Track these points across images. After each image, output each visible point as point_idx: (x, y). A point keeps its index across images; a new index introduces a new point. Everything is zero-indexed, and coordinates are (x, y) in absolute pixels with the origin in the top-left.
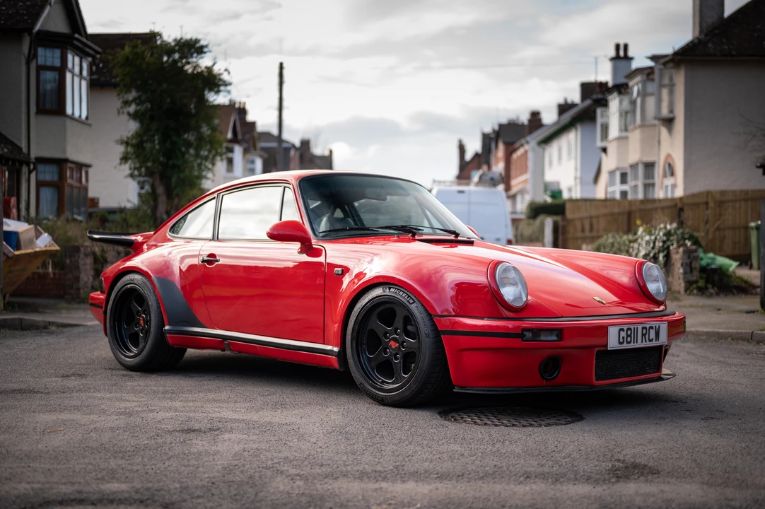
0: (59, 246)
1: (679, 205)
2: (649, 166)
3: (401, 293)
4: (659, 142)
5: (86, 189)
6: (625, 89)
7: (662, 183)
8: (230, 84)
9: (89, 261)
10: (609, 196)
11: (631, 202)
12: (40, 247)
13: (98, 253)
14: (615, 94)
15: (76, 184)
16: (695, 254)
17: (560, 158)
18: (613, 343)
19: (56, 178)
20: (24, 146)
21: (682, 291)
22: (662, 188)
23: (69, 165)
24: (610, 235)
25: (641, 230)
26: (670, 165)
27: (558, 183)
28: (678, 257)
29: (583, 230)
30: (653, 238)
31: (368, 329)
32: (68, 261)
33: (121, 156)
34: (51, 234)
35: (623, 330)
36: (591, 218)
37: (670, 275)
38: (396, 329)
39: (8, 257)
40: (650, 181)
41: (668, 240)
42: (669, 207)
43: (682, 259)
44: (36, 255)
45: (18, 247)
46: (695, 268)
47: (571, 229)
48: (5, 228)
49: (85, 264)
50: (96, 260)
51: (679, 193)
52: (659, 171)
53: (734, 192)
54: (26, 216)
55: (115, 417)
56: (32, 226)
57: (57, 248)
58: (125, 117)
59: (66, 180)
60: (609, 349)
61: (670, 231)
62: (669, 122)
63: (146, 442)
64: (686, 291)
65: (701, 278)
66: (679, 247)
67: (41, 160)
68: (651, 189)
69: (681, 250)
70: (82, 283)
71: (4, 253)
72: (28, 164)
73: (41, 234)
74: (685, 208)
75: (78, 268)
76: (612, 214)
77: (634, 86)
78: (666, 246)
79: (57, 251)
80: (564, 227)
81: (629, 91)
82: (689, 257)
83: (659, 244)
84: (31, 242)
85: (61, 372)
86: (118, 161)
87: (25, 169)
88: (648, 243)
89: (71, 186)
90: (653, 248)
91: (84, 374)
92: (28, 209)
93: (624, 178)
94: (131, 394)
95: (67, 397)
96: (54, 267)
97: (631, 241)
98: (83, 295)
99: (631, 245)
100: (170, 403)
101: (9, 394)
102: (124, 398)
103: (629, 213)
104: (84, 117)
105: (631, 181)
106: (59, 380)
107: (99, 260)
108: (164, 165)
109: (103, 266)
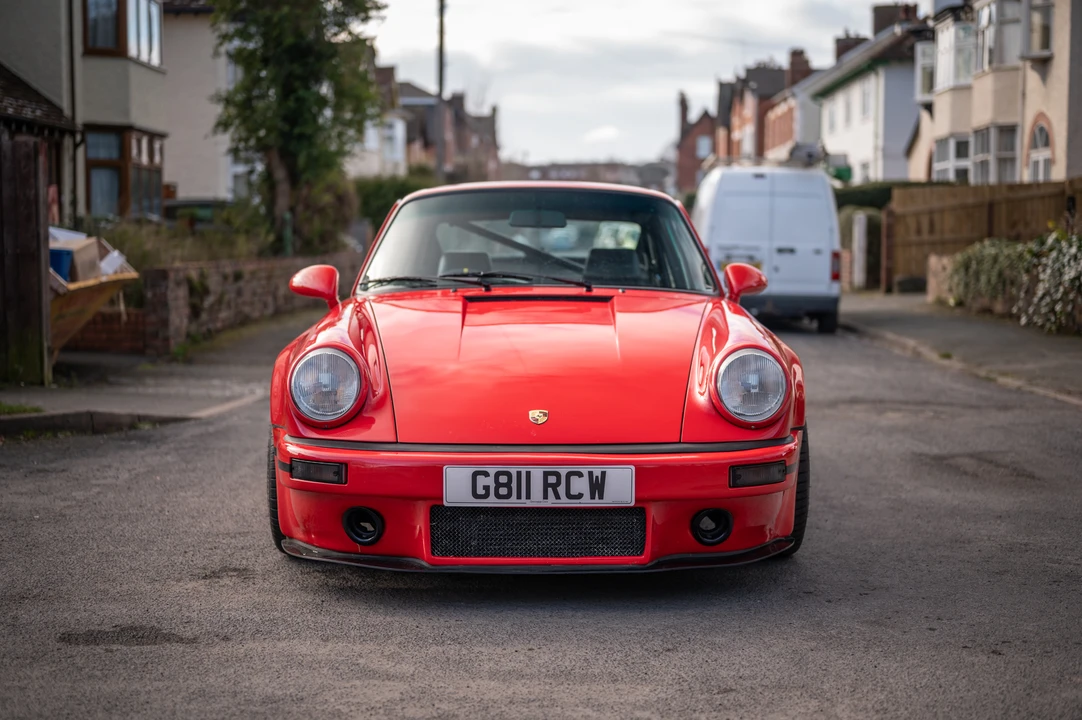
0: (137, 269)
1: (1069, 192)
2: (1008, 131)
4: (1024, 95)
5: (158, 171)
6: (966, 13)
7: (1028, 156)
8: (385, 7)
9: (183, 292)
10: (935, 177)
11: (994, 190)
12: (107, 275)
13: (194, 274)
14: (949, 21)
15: (145, 163)
17: (848, 119)
19: (114, 154)
20: (65, 105)
22: (1027, 165)
23: (135, 134)
24: (988, 243)
25: (1054, 235)
26: (1042, 129)
27: (845, 157)
29: (919, 232)
32: (149, 295)
33: (217, 120)
34: (122, 251)
36: (931, 212)
39: (58, 294)
40: (1007, 154)
42: (1051, 196)
44: (101, 288)
45: (72, 276)
47: (900, 230)
48: (53, 245)
49: (176, 299)
50: (192, 290)
51: (1059, 174)
52: (1023, 138)
54: (73, 219)
56: (93, 240)
57: (132, 274)
58: (223, 60)
59: (130, 157)
62: (1043, 64)
67: (92, 128)
68: (1009, 166)
70: (172, 329)
71: (52, 289)
72: (73, 133)
73: (108, 251)
74: (1078, 198)
75: (165, 304)
76: (964, 207)
77: (982, 8)
79: (134, 280)
80: (890, 227)
81: (975, 15)
84: (93, 267)
85: (199, 561)
86: (212, 127)
87: (68, 142)
88: (1075, 257)
89: (139, 167)
91: (245, 570)
92: (74, 203)
93: (962, 150)
94: (371, 646)
95: (239, 660)
96: (128, 303)
97: (1038, 255)
98: (174, 346)
99: (1035, 261)
100: (472, 685)
101: (114, 647)
102: (362, 661)
103: (991, 206)
104: (155, 60)
105: (976, 154)
106: (202, 589)
107: (197, 291)
108: (286, 136)
109: (202, 300)
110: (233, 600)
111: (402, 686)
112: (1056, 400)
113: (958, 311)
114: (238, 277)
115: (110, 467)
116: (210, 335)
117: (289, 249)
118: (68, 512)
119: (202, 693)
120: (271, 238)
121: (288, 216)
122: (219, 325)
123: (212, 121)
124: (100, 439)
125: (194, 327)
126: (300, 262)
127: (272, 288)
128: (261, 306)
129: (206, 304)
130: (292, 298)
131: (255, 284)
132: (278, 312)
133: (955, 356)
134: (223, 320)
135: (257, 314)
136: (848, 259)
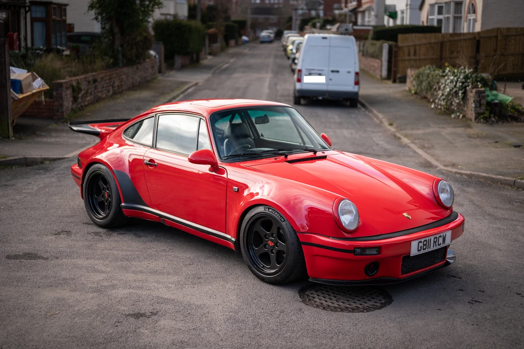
0: (49, 86)
1: (477, 38)
2: (459, 4)
3: (276, 213)
5: (65, 21)
7: (467, 17)
9: (69, 92)
10: (429, 24)
11: (443, 36)
12: (36, 89)
13: (74, 84)
15: (58, 19)
16: (483, 94)
18: (414, 250)
19: (44, 15)
21: (473, 119)
22: (466, 21)
23: (53, 6)
24: (427, 67)
25: (448, 69)
26: (473, 4)
27: (395, 6)
28: (472, 95)
29: (409, 55)
30: (455, 79)
31: (254, 231)
32: (55, 94)
33: (89, 4)
34: (42, 78)
35: (421, 242)
36: (415, 45)
37: (466, 106)
38: (273, 234)
39: (15, 100)
40: (459, 15)
41: (466, 82)
42: (470, 39)
43: (475, 97)
44: (33, 94)
45: (21, 92)
46: (483, 104)
47: (401, 54)
49: (66, 95)
50: (74, 90)
51: (478, 28)
52: (465, 8)
53: (516, 29)
54: (25, 47)
55: (91, 295)
56: (30, 74)
59: (51, 17)
60: (411, 256)
61: (467, 75)
63: (111, 331)
64: (476, 119)
65: (487, 110)
66: (473, 88)
67: (33, 3)
68: (459, 21)
69: (474, 90)
70: (65, 108)
71: (12, 97)
72: (25, 7)
73: (37, 78)
74: (482, 41)
75: (62, 98)
76: (430, 44)
78: (464, 86)
79: (47, 89)
80: (396, 52)
82: (479, 96)
83: (459, 84)
84: (30, 85)
85: (55, 228)
86: (87, 8)
87: (22, 11)
88: (452, 81)
89: (54, 20)
90: (455, 86)
91: (69, 231)
92: (26, 39)
93: (440, 12)
94: (101, 261)
95: (59, 266)
96: (46, 97)
97: (441, 77)
98: (66, 116)
100: (126, 275)
101: (22, 260)
102: (96, 267)
103: (442, 43)
105: (445, 14)
106: (53, 239)
107: (76, 90)
108: (119, 13)
109: (78, 94)
110: (63, 243)
111: (104, 275)
112: (415, 152)
114: (95, 81)
115: (30, 183)
116: (82, 108)
117: (121, 64)
118: (13, 205)
119: (45, 276)
120: (111, 61)
121: (120, 49)
122: (86, 103)
124: (28, 169)
125: (74, 106)
126: (125, 70)
127: (112, 83)
128: (106, 92)
129: (80, 95)
130: (122, 85)
131: (103, 83)
132: (115, 93)
133: (395, 125)
134: (88, 101)
135: (104, 96)
136: (380, 64)
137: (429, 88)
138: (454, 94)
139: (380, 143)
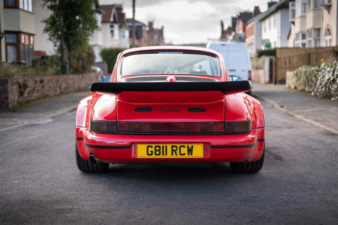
1: (336, 49)
4: (323, 18)
5: (33, 46)
7: (324, 38)
9: (15, 87)
10: (296, 46)
11: (310, 49)
13: (21, 81)
15: (27, 43)
17: (270, 27)
19: (15, 41)
22: (324, 41)
23: (23, 34)
24: (304, 67)
25: (323, 64)
26: (328, 30)
27: (269, 40)
29: (285, 64)
30: (332, 69)
36: (289, 57)
40: (318, 38)
42: (330, 51)
47: (279, 63)
49: (12, 89)
50: (20, 86)
51: (334, 44)
52: (323, 32)
58: (46, 7)
59: (21, 42)
62: (329, 7)
67: (7, 32)
68: (318, 42)
70: (10, 100)
76: (301, 55)
80: (276, 62)
88: (329, 72)
89: (24, 45)
90: (332, 75)
93: (304, 37)
97: (318, 71)
98: (11, 107)
99: (317, 73)
103: (309, 55)
104: (30, 10)
105: (308, 38)
107: (22, 87)
108: (66, 33)
109: (25, 90)
113: (294, 90)
114: (42, 81)
116: (28, 102)
117: (68, 72)
120: (59, 68)
121: (67, 61)
122: (33, 98)
123: (43, 29)
125: (21, 99)
126: (72, 76)
127: (59, 85)
128: (54, 91)
129: (26, 91)
130: (68, 88)
131: (50, 84)
132: (62, 93)
133: (285, 107)
134: (35, 97)
135: (51, 94)
136: (263, 73)
137: (307, 82)
138: (332, 82)
139: (277, 118)
